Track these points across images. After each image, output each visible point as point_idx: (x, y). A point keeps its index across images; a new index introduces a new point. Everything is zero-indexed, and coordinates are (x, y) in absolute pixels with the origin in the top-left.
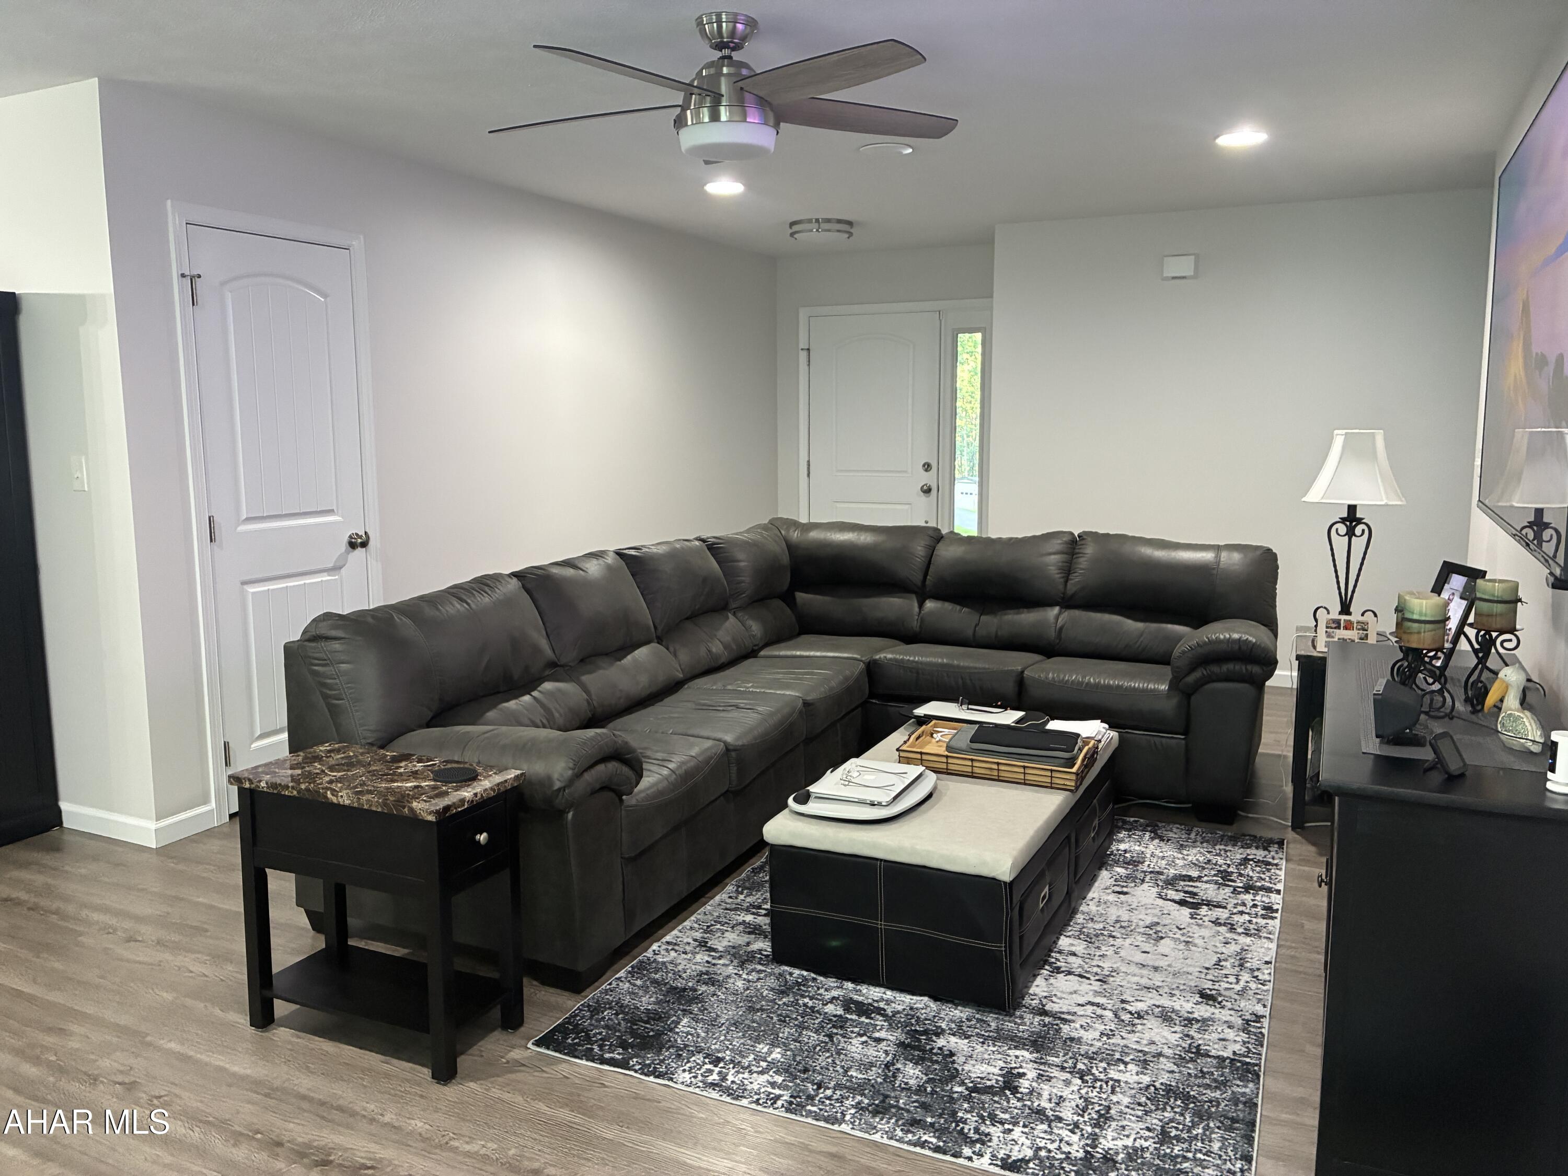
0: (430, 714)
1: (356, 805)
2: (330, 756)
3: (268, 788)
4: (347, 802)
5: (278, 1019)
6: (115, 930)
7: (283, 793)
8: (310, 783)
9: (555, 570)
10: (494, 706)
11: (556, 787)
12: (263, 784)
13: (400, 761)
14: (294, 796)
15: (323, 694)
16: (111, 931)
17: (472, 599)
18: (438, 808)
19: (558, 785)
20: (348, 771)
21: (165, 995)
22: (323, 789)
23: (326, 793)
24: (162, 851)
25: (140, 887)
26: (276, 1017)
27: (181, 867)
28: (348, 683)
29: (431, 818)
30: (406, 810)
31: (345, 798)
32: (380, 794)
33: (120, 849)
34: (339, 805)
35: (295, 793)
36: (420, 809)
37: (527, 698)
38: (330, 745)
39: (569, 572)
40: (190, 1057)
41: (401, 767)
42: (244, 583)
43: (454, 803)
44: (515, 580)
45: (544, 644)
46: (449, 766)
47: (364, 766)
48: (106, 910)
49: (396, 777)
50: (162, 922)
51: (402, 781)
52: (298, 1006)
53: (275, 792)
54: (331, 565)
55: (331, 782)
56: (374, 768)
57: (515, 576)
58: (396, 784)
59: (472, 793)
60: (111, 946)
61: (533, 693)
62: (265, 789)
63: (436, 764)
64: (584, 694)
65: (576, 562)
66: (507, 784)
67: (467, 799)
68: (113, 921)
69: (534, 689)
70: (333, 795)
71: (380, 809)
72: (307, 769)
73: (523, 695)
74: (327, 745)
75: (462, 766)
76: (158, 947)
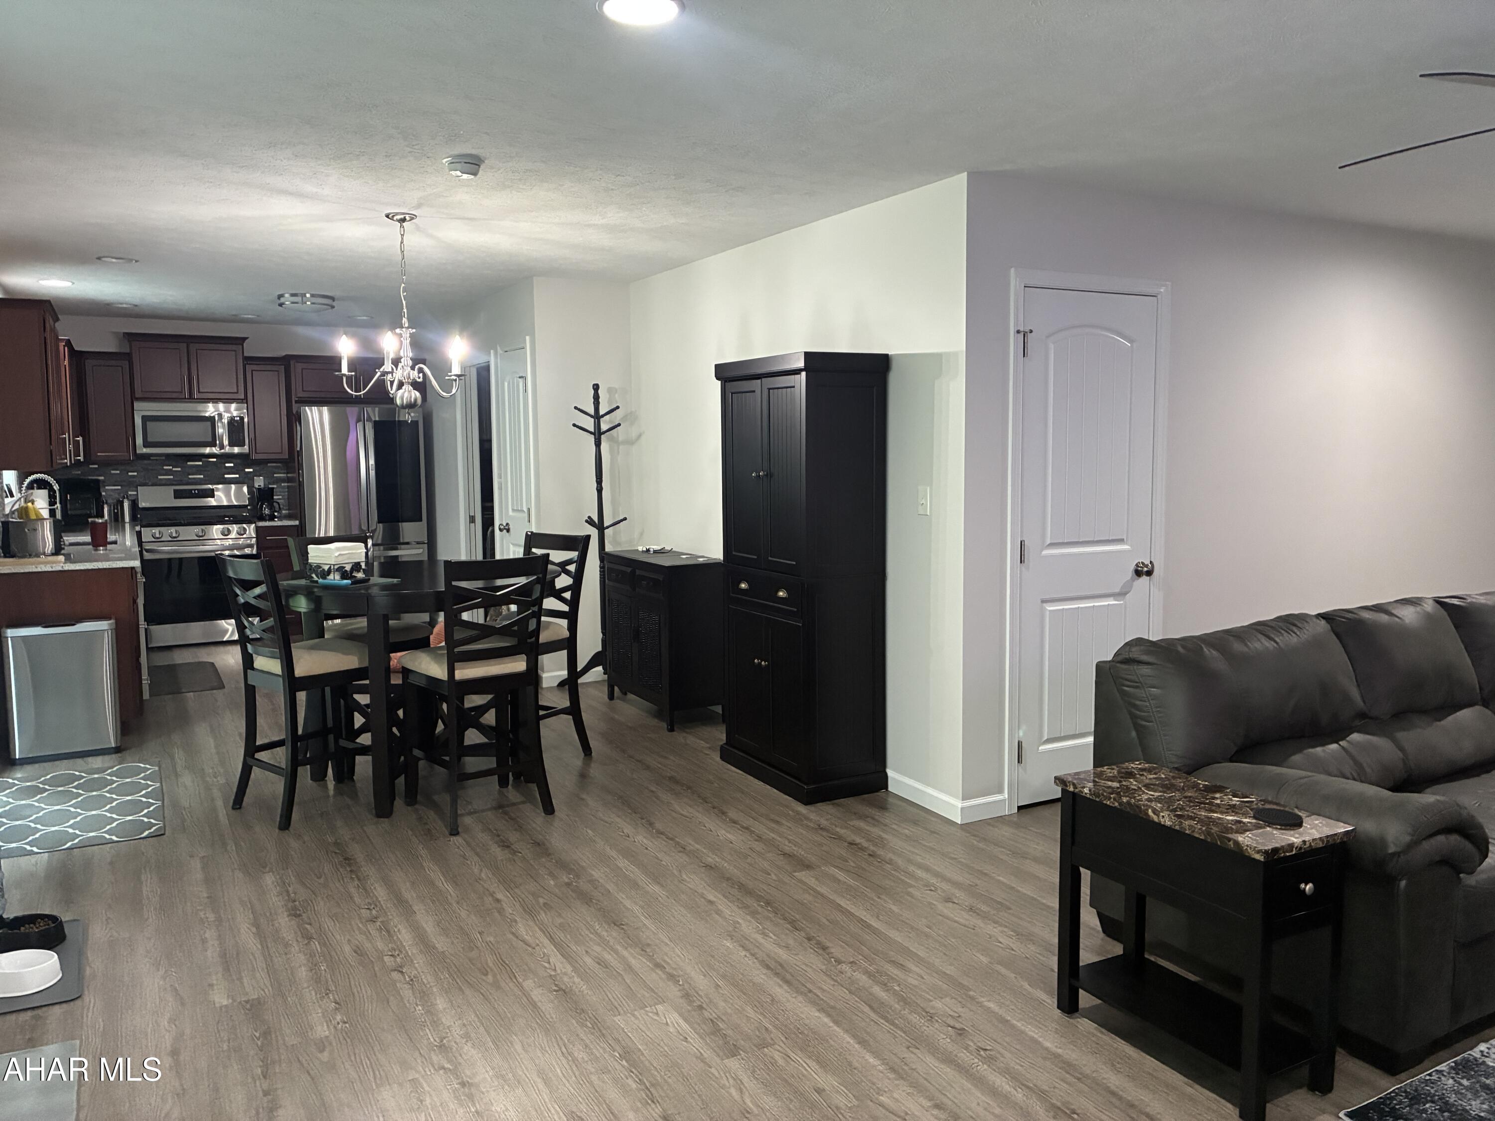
0: (1235, 749)
1: (1177, 828)
2: (1143, 775)
3: (1091, 794)
4: (1168, 823)
5: (1082, 1009)
6: (936, 889)
7: (1105, 802)
8: (1131, 798)
9: (1366, 615)
10: (1300, 750)
11: (1390, 851)
12: (1086, 790)
13: (1216, 792)
14: (1115, 807)
15: (1131, 714)
16: (933, 889)
17: (1281, 638)
18: (1266, 848)
19: (1392, 849)
20: (1164, 792)
21: (981, 957)
22: (1144, 805)
23: (1148, 810)
24: (965, 827)
25: (953, 856)
26: (1080, 1006)
27: (981, 845)
28: (1159, 707)
29: (1259, 857)
30: (1231, 843)
31: (1166, 819)
32: (1200, 821)
33: (933, 819)
34: (1159, 824)
35: (1116, 804)
36: (1247, 846)
37: (1334, 746)
38: (1140, 764)
39: (1384, 618)
40: (1007, 1021)
41: (1217, 798)
42: (1044, 601)
43: (1283, 847)
44: (1323, 622)
45: (1355, 693)
46: (1268, 806)
47: (1179, 790)
48: (927, 869)
49: (1214, 808)
50: (970, 890)
51: (1222, 813)
52: (1100, 1001)
53: (1097, 799)
54: (1117, 590)
55: (1149, 800)
56: (1190, 794)
57: (1323, 618)
58: (1215, 815)
59: (1300, 840)
60: (935, 902)
61: (1341, 743)
62: (1088, 796)
63: (1253, 802)
64: (1399, 752)
65: (1390, 608)
66: (1336, 838)
67: (1296, 845)
68: (933, 880)
69: (1343, 739)
70: (1154, 813)
71: (1202, 837)
72: (1124, 783)
73: (1332, 743)
74: (1137, 763)
75: (1282, 809)
76: (971, 913)
